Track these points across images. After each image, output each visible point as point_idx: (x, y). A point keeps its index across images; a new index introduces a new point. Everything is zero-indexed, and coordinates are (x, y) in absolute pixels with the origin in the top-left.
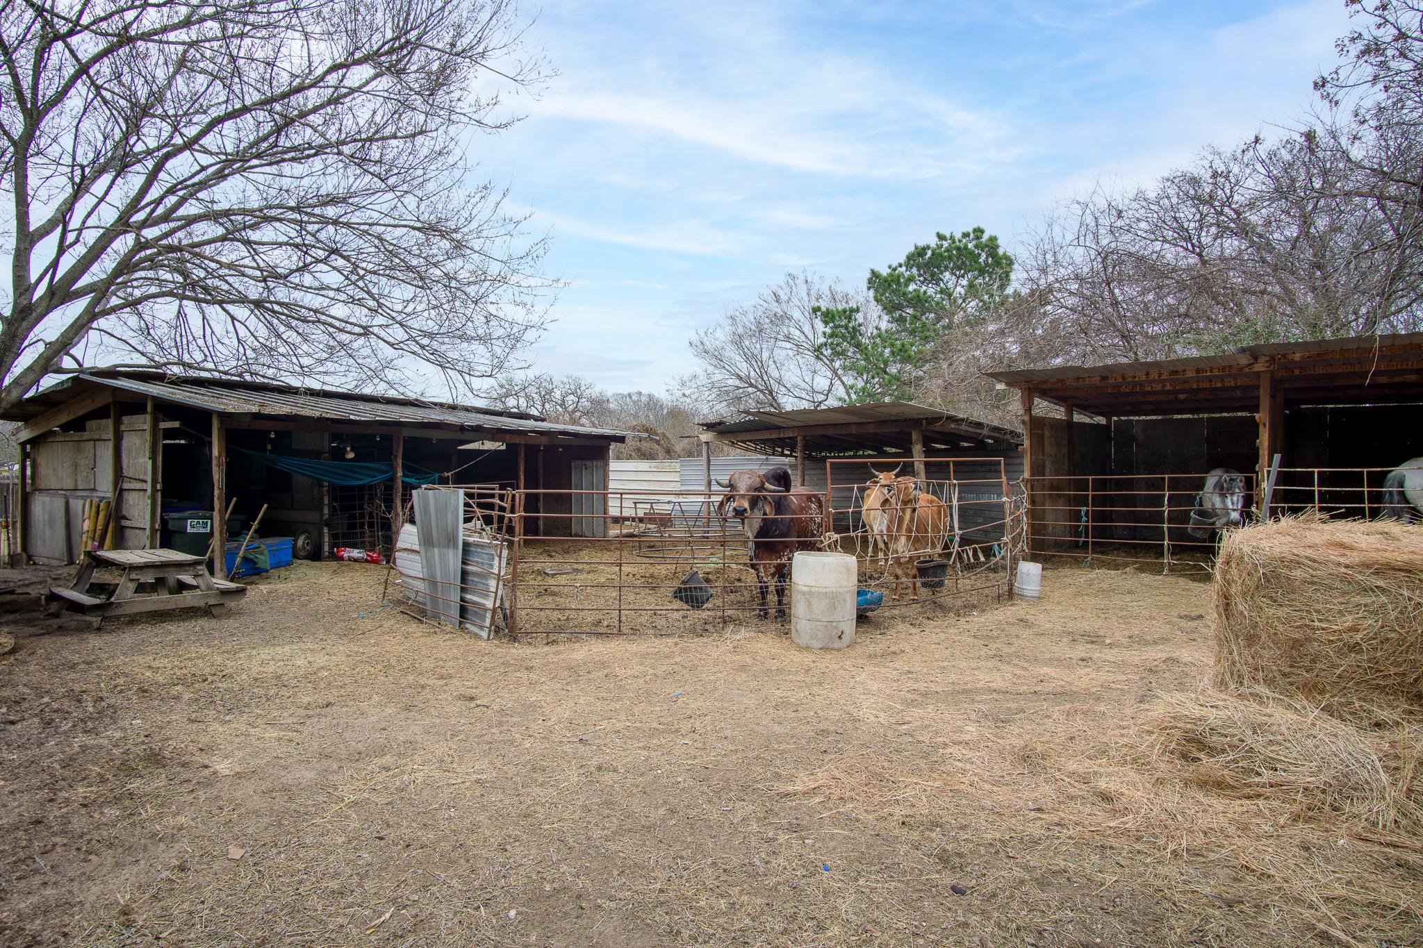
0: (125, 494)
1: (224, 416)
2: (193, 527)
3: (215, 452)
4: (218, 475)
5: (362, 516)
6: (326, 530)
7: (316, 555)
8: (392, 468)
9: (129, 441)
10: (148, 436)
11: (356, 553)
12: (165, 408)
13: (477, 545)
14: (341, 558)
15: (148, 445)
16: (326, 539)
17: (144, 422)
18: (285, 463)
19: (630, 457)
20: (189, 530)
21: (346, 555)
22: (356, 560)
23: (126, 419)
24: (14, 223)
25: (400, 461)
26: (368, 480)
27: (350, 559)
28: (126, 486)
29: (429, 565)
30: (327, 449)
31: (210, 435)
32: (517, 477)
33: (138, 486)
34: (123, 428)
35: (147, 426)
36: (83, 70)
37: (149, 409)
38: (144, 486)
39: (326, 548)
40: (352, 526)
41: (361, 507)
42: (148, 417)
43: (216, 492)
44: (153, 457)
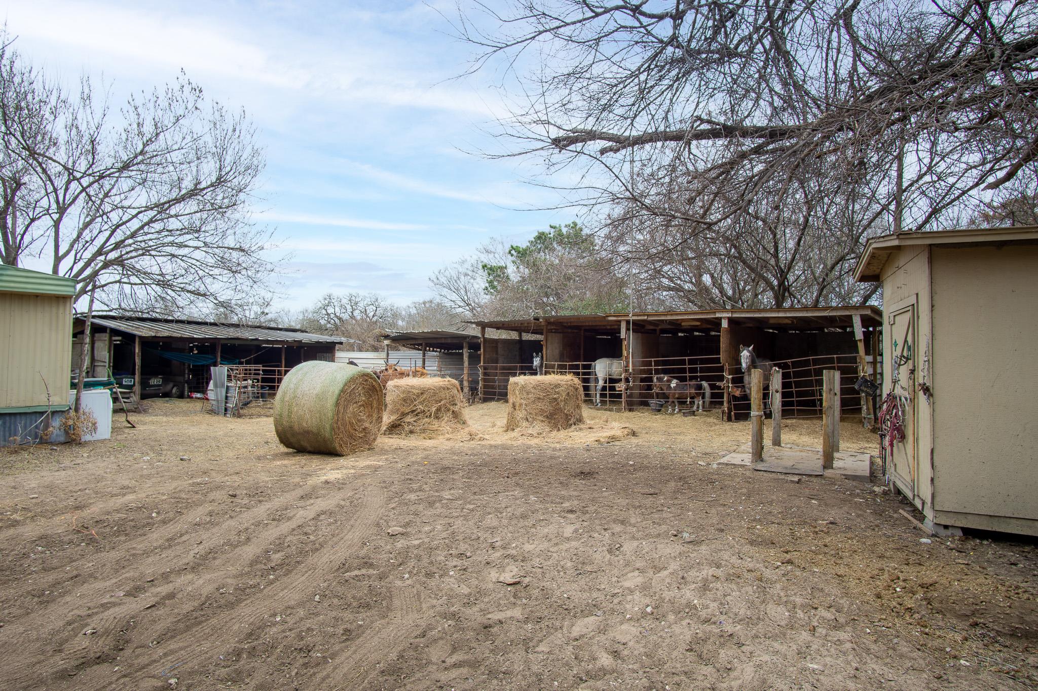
0: (96, 368)
1: (141, 337)
2: (125, 382)
3: (137, 351)
4: (138, 361)
5: (203, 379)
6: (186, 385)
7: (181, 396)
8: (216, 357)
9: (98, 345)
10: (107, 343)
11: (199, 395)
12: (115, 332)
13: (231, 387)
14: (192, 398)
15: (107, 347)
16: (186, 389)
17: (105, 337)
18: (167, 355)
19: (367, 350)
20: (124, 383)
21: (194, 396)
22: (199, 398)
23: (97, 335)
24: (53, 254)
25: (219, 354)
26: (205, 363)
27: (196, 398)
28: (96, 364)
29: (217, 395)
30: (187, 348)
31: (135, 343)
32: (281, 362)
33: (102, 364)
34: (95, 339)
35: (107, 338)
36: (84, 189)
37: (108, 331)
38: (104, 364)
39: (186, 393)
40: (198, 383)
41: (203, 375)
42: (107, 335)
43: (137, 367)
44: (109, 352)
